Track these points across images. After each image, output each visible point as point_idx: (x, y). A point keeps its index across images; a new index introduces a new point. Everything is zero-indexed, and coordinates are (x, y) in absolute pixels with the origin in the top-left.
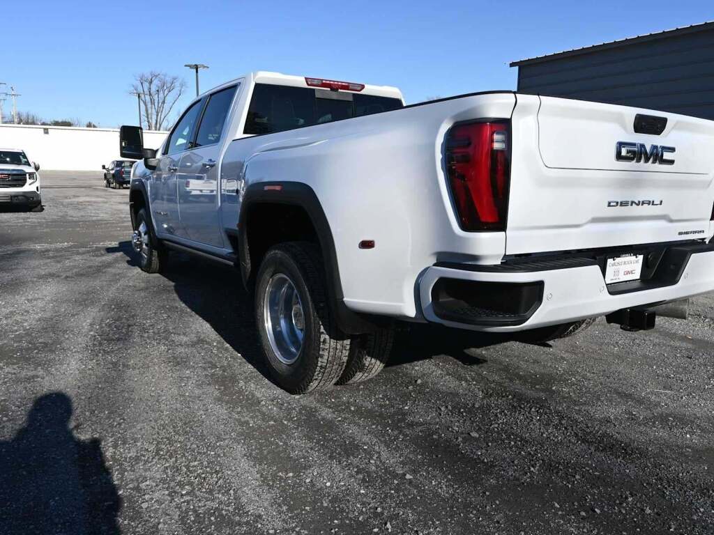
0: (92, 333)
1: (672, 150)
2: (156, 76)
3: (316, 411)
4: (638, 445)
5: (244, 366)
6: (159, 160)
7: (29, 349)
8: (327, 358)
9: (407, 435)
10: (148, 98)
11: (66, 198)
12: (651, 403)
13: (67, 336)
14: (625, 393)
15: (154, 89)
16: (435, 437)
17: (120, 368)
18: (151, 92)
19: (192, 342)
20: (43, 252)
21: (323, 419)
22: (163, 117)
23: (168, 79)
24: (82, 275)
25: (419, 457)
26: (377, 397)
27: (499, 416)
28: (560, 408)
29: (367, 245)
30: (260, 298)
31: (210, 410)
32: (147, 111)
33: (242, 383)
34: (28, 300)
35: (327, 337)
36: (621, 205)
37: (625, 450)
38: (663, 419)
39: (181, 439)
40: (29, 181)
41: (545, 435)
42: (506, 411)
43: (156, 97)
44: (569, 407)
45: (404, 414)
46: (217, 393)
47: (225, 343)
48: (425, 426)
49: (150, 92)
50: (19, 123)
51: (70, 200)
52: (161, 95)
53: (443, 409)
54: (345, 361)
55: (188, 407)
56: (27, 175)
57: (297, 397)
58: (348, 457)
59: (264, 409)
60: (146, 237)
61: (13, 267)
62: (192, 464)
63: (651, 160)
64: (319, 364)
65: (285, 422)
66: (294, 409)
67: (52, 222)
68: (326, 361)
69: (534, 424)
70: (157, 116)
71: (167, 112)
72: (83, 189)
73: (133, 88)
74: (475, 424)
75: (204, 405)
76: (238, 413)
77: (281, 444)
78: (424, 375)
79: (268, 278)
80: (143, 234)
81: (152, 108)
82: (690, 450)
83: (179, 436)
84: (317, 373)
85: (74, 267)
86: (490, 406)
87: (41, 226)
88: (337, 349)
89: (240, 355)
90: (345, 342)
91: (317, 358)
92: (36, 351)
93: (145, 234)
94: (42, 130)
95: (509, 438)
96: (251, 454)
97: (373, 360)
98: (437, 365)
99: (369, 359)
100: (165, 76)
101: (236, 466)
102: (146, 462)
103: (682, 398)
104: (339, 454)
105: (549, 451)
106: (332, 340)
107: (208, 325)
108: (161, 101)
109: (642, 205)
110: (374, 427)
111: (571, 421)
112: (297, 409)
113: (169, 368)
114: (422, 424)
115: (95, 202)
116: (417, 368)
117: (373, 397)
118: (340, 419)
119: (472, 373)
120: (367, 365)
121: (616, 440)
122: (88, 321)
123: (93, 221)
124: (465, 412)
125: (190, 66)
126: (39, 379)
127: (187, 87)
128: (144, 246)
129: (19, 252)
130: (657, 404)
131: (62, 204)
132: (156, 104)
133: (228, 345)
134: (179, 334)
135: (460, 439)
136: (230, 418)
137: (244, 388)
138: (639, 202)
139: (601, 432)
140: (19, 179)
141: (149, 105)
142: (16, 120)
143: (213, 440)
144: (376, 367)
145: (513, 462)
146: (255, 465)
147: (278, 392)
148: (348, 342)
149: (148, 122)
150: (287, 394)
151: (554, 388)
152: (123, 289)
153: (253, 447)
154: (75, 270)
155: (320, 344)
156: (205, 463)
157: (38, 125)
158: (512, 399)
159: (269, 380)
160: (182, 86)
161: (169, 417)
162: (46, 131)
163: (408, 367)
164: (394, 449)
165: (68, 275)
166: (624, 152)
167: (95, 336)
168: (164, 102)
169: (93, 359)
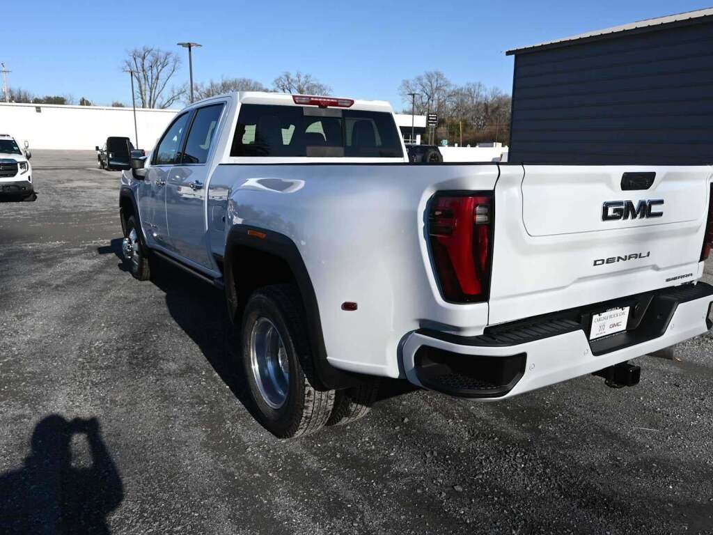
0: (80, 360)
1: (661, 202)
2: (149, 52)
3: (302, 459)
4: (621, 499)
5: (232, 402)
6: (148, 170)
7: (18, 380)
8: (312, 409)
9: (391, 490)
10: (141, 74)
11: (59, 182)
12: (636, 444)
13: (55, 364)
14: (610, 432)
15: (147, 64)
16: (419, 491)
17: (108, 405)
18: (145, 68)
19: (181, 370)
20: (34, 253)
21: (308, 469)
22: (157, 93)
23: (162, 54)
24: (73, 283)
25: (402, 517)
26: (363, 440)
27: (484, 464)
28: (545, 453)
29: (349, 306)
30: (246, 339)
31: (195, 459)
32: (140, 87)
33: (229, 424)
34: (17, 316)
35: (312, 389)
36: (607, 263)
37: (607, 506)
38: (646, 465)
39: (166, 496)
40: (20, 171)
41: (528, 489)
42: (491, 458)
43: (149, 73)
44: (554, 451)
45: (390, 463)
46: (203, 437)
47: (214, 372)
48: (410, 478)
49: (143, 67)
50: (10, 101)
51: (63, 185)
52: (155, 70)
53: (428, 456)
54: (331, 409)
55: (174, 456)
56: (19, 165)
57: (284, 441)
58: (332, 517)
59: (250, 457)
60: (136, 245)
61: (4, 273)
62: (175, 529)
63: (639, 215)
64: (304, 415)
65: (270, 474)
66: (280, 457)
67: (44, 214)
68: (311, 412)
69: (518, 475)
70: (151, 92)
71: (161, 88)
72: (77, 171)
73: (126, 64)
74: (459, 475)
75: (190, 452)
76: (224, 462)
77: (266, 502)
78: (412, 411)
79: (254, 320)
80: (133, 242)
81: (145, 85)
82: (671, 505)
83: (164, 493)
84: (302, 423)
85: (65, 273)
86: (476, 451)
87: (33, 219)
88: (321, 400)
89: (227, 387)
90: (330, 392)
91: (302, 409)
92: (23, 383)
93: (135, 242)
94: (35, 109)
95: (492, 491)
96: (235, 515)
97: (359, 406)
98: (425, 398)
99: (355, 405)
100: (158, 51)
101: (219, 531)
102: (130, 526)
103: (667, 438)
104: (323, 514)
105: (532, 509)
106: (316, 391)
107: (197, 349)
108: (154, 77)
109: (629, 259)
110: (359, 479)
111: (556, 469)
112: (283, 457)
113: (157, 405)
114: (406, 475)
115: (88, 188)
116: (404, 403)
117: (359, 441)
118: (325, 469)
119: (459, 408)
120: (353, 411)
121: (599, 493)
122: (77, 344)
123: (86, 213)
124: (450, 459)
125: (183, 45)
126: (25, 420)
127: (181, 63)
128: (135, 254)
129: (10, 254)
130: (642, 447)
131: (55, 191)
132: (150, 80)
133: (217, 374)
134: (168, 360)
135: (444, 494)
136: (216, 469)
137: (231, 429)
138: (626, 256)
139: (584, 482)
140: (11, 169)
141: (143, 81)
142: (8, 98)
143: (197, 498)
144: (362, 411)
145: (495, 523)
146: (238, 529)
147: (265, 435)
148: (332, 392)
149: (142, 98)
150: (274, 437)
151: (540, 427)
152: (114, 302)
153: (238, 506)
154: (66, 277)
155: (304, 396)
156: (189, 527)
157: (30, 103)
158: (498, 442)
159: (256, 419)
160: (176, 61)
161: (155, 469)
162: (38, 110)
163: (396, 401)
164: (378, 507)
165: (58, 283)
166: (610, 212)
167: (83, 363)
168: (157, 78)
169: (80, 394)
